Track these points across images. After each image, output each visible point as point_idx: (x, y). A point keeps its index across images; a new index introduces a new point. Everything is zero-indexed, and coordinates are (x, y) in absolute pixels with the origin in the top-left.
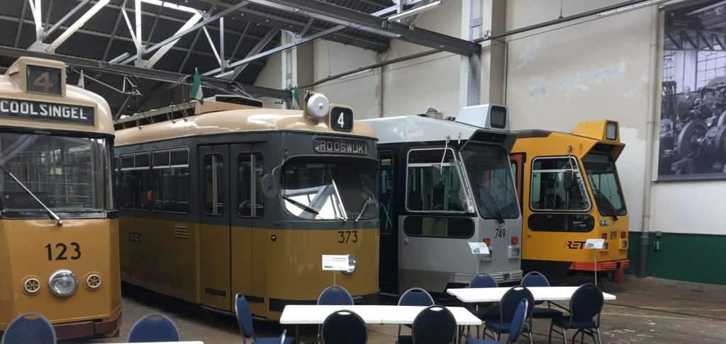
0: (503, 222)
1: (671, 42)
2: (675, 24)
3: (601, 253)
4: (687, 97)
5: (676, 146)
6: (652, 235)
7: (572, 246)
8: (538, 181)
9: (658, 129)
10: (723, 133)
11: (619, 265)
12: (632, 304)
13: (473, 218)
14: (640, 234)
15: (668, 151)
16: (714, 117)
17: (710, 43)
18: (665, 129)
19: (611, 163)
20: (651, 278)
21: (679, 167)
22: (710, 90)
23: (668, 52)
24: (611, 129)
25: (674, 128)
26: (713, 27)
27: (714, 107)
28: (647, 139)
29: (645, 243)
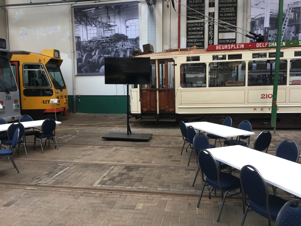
0: (9, 93)
1: (77, 21)
2: (78, 14)
3: (57, 105)
4: (85, 43)
5: (82, 62)
6: (77, 96)
7: (44, 102)
8: (26, 74)
9: (76, 55)
10: (98, 58)
11: (65, 109)
12: (71, 124)
14: (73, 96)
15: (80, 64)
16: (94, 52)
17: (91, 23)
18: (78, 55)
19: (58, 67)
20: (78, 113)
21: (84, 70)
22: (92, 41)
23: (76, 25)
24: (57, 53)
25: (81, 55)
26: (91, 17)
27: (94, 48)
28: (72, 59)
29: (75, 100)
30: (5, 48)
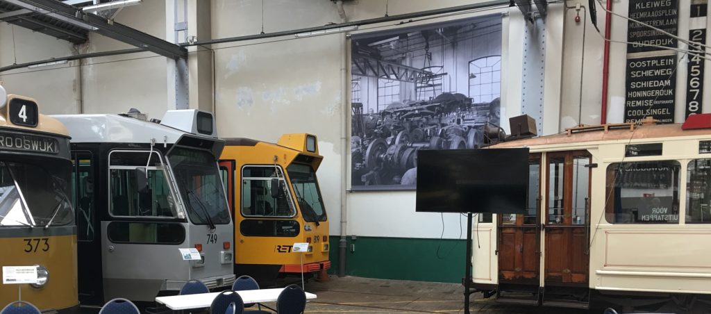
0: (214, 228)
1: (357, 68)
2: (359, 52)
3: (307, 255)
4: (371, 118)
5: (364, 160)
6: (349, 238)
7: (281, 250)
8: (248, 188)
9: (350, 145)
10: (400, 151)
11: (322, 266)
12: (334, 301)
13: (183, 224)
14: (339, 237)
15: (358, 164)
16: (392, 137)
17: (387, 71)
18: (355, 145)
19: (312, 174)
20: (349, 277)
21: (367, 178)
22: (389, 113)
23: (355, 77)
24: (311, 142)
25: (362, 144)
26: (389, 58)
27: (392, 128)
28: (341, 153)
29: (344, 246)
30: (210, 133)
